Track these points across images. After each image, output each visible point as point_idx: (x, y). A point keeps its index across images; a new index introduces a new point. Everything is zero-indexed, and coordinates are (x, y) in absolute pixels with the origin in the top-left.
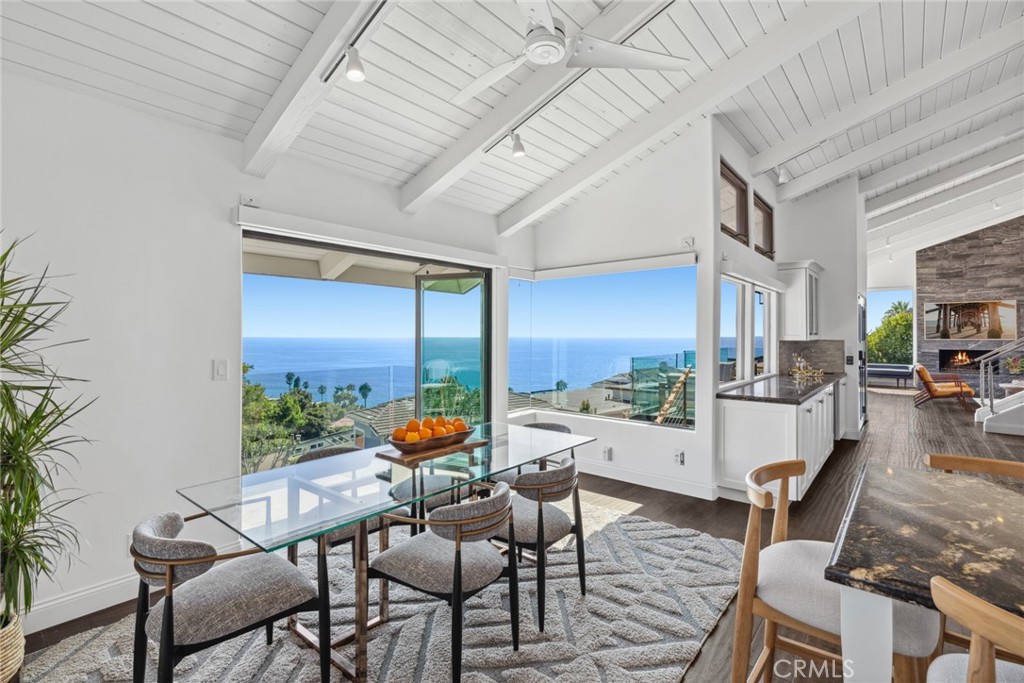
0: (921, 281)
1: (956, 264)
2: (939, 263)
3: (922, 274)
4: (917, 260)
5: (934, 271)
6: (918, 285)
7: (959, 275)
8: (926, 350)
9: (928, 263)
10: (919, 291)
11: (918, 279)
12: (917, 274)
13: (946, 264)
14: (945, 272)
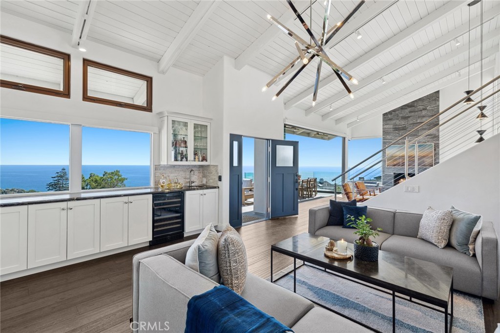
0: (385, 132)
1: (403, 122)
2: (394, 121)
3: (385, 128)
4: (383, 120)
5: (391, 126)
6: (383, 135)
7: (404, 129)
8: (387, 173)
9: (389, 122)
10: (384, 139)
11: (383, 132)
12: (383, 129)
13: (398, 122)
14: (397, 127)
